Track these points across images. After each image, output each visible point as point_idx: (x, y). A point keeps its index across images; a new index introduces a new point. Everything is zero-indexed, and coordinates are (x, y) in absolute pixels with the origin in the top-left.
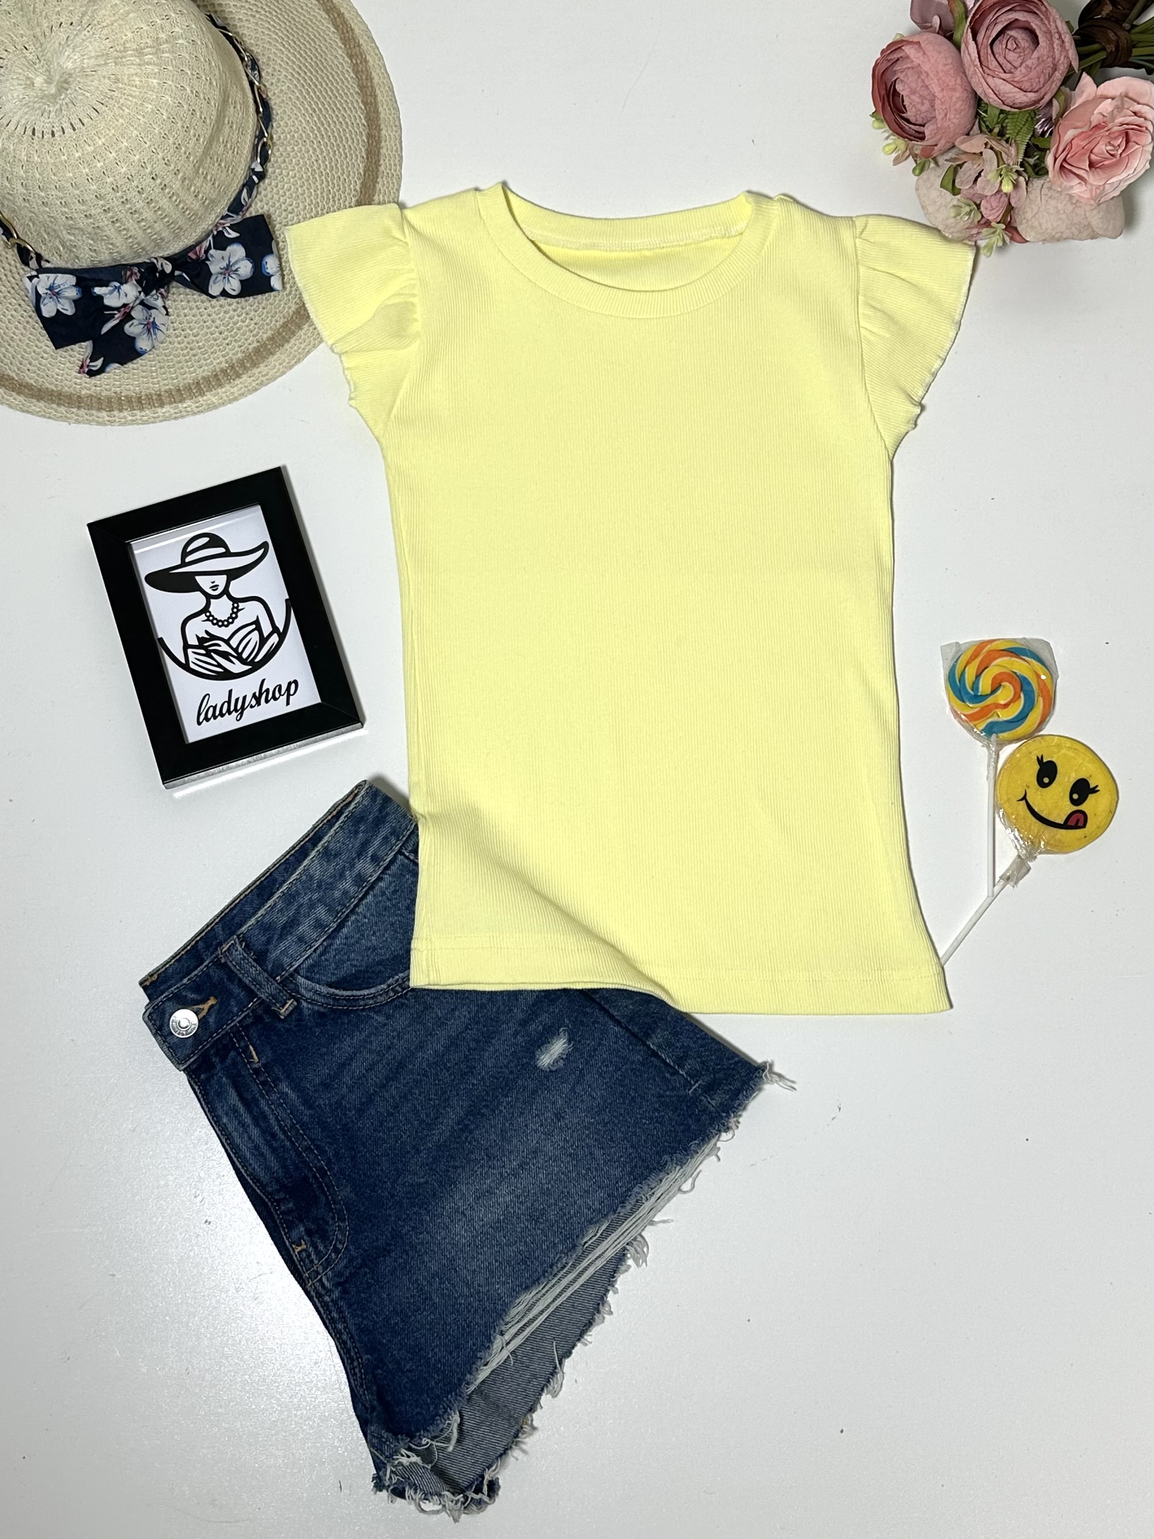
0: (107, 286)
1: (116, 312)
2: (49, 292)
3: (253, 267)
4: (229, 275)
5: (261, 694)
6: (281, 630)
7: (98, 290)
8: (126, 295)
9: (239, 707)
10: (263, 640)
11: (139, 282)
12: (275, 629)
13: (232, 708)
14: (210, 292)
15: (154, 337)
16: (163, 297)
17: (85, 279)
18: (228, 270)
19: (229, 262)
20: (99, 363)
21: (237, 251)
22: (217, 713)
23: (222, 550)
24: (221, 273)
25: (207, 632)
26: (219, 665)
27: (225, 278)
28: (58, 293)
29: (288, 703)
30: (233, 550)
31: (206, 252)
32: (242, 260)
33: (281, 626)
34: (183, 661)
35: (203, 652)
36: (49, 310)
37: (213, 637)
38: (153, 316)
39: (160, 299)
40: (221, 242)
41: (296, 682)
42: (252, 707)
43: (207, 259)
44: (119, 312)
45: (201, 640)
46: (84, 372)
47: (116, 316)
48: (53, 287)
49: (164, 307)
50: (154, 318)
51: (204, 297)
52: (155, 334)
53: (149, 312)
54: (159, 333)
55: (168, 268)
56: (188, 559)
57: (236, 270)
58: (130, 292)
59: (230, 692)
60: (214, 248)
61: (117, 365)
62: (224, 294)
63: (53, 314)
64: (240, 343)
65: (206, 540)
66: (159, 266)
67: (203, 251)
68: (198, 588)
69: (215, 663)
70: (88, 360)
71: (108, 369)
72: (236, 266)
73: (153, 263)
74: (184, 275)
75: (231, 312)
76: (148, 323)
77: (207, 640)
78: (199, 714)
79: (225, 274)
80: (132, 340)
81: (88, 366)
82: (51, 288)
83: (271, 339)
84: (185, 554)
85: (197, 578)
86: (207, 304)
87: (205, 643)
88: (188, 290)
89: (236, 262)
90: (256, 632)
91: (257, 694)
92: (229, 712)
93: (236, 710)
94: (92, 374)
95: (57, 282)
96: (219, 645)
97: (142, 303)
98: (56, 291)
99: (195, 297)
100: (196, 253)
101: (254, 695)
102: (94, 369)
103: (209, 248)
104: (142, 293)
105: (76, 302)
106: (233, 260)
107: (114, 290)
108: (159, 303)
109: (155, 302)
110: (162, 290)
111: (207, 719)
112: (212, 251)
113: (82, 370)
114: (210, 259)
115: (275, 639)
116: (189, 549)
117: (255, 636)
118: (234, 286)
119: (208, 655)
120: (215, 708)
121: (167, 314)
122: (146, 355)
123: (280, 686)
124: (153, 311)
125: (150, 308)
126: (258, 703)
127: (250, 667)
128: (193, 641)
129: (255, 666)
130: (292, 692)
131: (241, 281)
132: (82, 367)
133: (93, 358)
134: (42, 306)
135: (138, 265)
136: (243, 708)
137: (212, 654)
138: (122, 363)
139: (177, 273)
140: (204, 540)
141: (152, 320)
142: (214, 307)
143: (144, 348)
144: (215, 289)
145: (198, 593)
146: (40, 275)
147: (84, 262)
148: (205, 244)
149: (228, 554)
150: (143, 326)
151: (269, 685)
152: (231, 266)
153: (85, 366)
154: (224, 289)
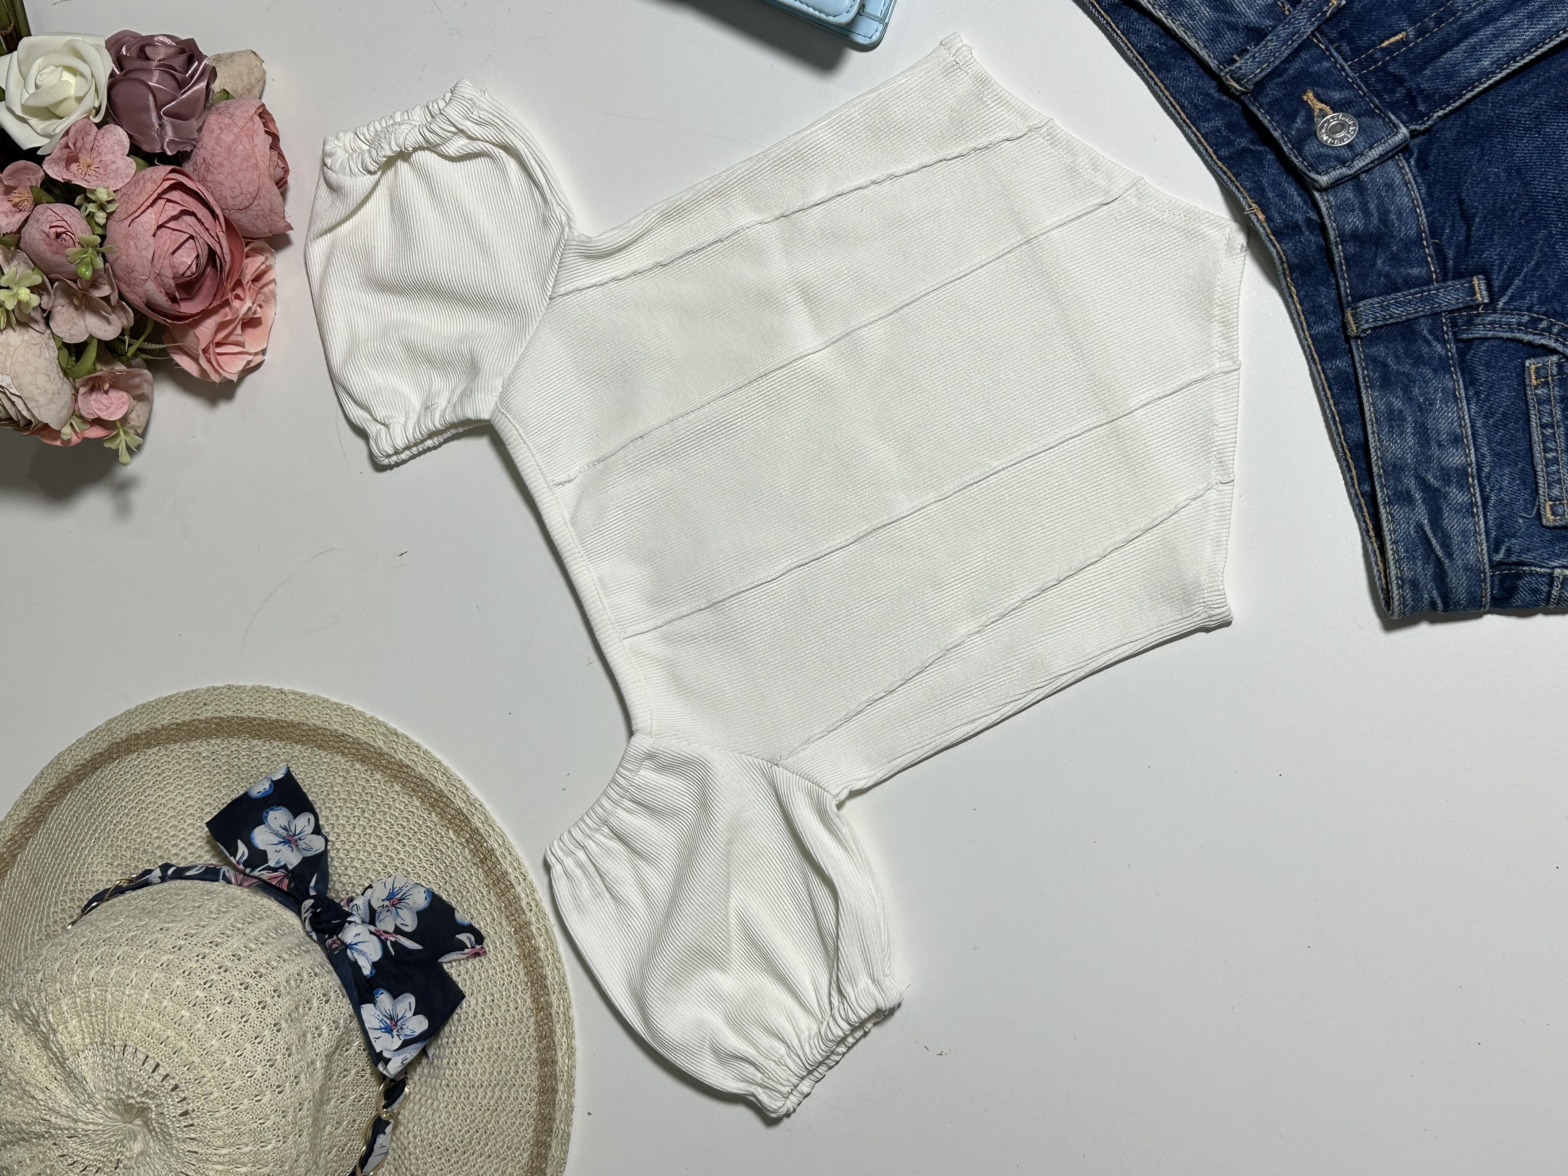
0: (356, 962)
1: (389, 943)
2: (395, 1033)
3: (272, 810)
4: (295, 835)
7: (367, 971)
8: (360, 936)
11: (340, 928)
14: (323, 849)
15: (405, 890)
16: (351, 899)
17: (360, 993)
18: (290, 840)
19: (280, 843)
20: (463, 937)
21: (262, 837)
24: (297, 846)
27: (300, 839)
28: (392, 1020)
31: (275, 870)
32: (270, 827)
36: (419, 1024)
38: (381, 903)
39: (355, 902)
40: (258, 857)
43: (285, 867)
44: (388, 939)
46: (482, 948)
47: (393, 939)
48: (386, 1028)
49: (364, 893)
50: (383, 900)
51: (332, 853)
52: (400, 889)
53: (378, 910)
54: (397, 886)
55: (309, 903)
57: (287, 830)
58: (353, 933)
60: (267, 862)
61: (457, 915)
62: (317, 830)
63: (422, 1017)
66: (310, 915)
67: (274, 875)
70: (466, 951)
71: (466, 922)
72: (281, 831)
74: (312, 884)
75: (335, 812)
76: (393, 905)
79: (296, 841)
80: (421, 914)
81: (473, 947)
82: (389, 1030)
86: (338, 845)
88: (331, 876)
89: (276, 834)
94: (479, 938)
95: (379, 1026)
97: (372, 922)
98: (388, 1022)
99: (336, 864)
100: (280, 882)
102: (473, 939)
103: (269, 868)
104: (353, 922)
105: (395, 995)
106: (276, 840)
107: (360, 952)
109: (361, 907)
110: (341, 904)
112: (272, 863)
113: (481, 952)
114: (282, 863)
118: (303, 823)
121: (370, 887)
122: (431, 888)
124: (375, 906)
125: (370, 909)
131: (295, 818)
132: (477, 954)
133: (462, 946)
134: (418, 1034)
135: (321, 940)
138: (451, 910)
139: (312, 893)
141: (386, 903)
142: (339, 836)
143: (423, 895)
144: (317, 844)
146: (378, 1051)
147: (345, 1006)
148: (266, 875)
150: (399, 910)
152: (284, 838)
153: (475, 951)
154: (312, 833)
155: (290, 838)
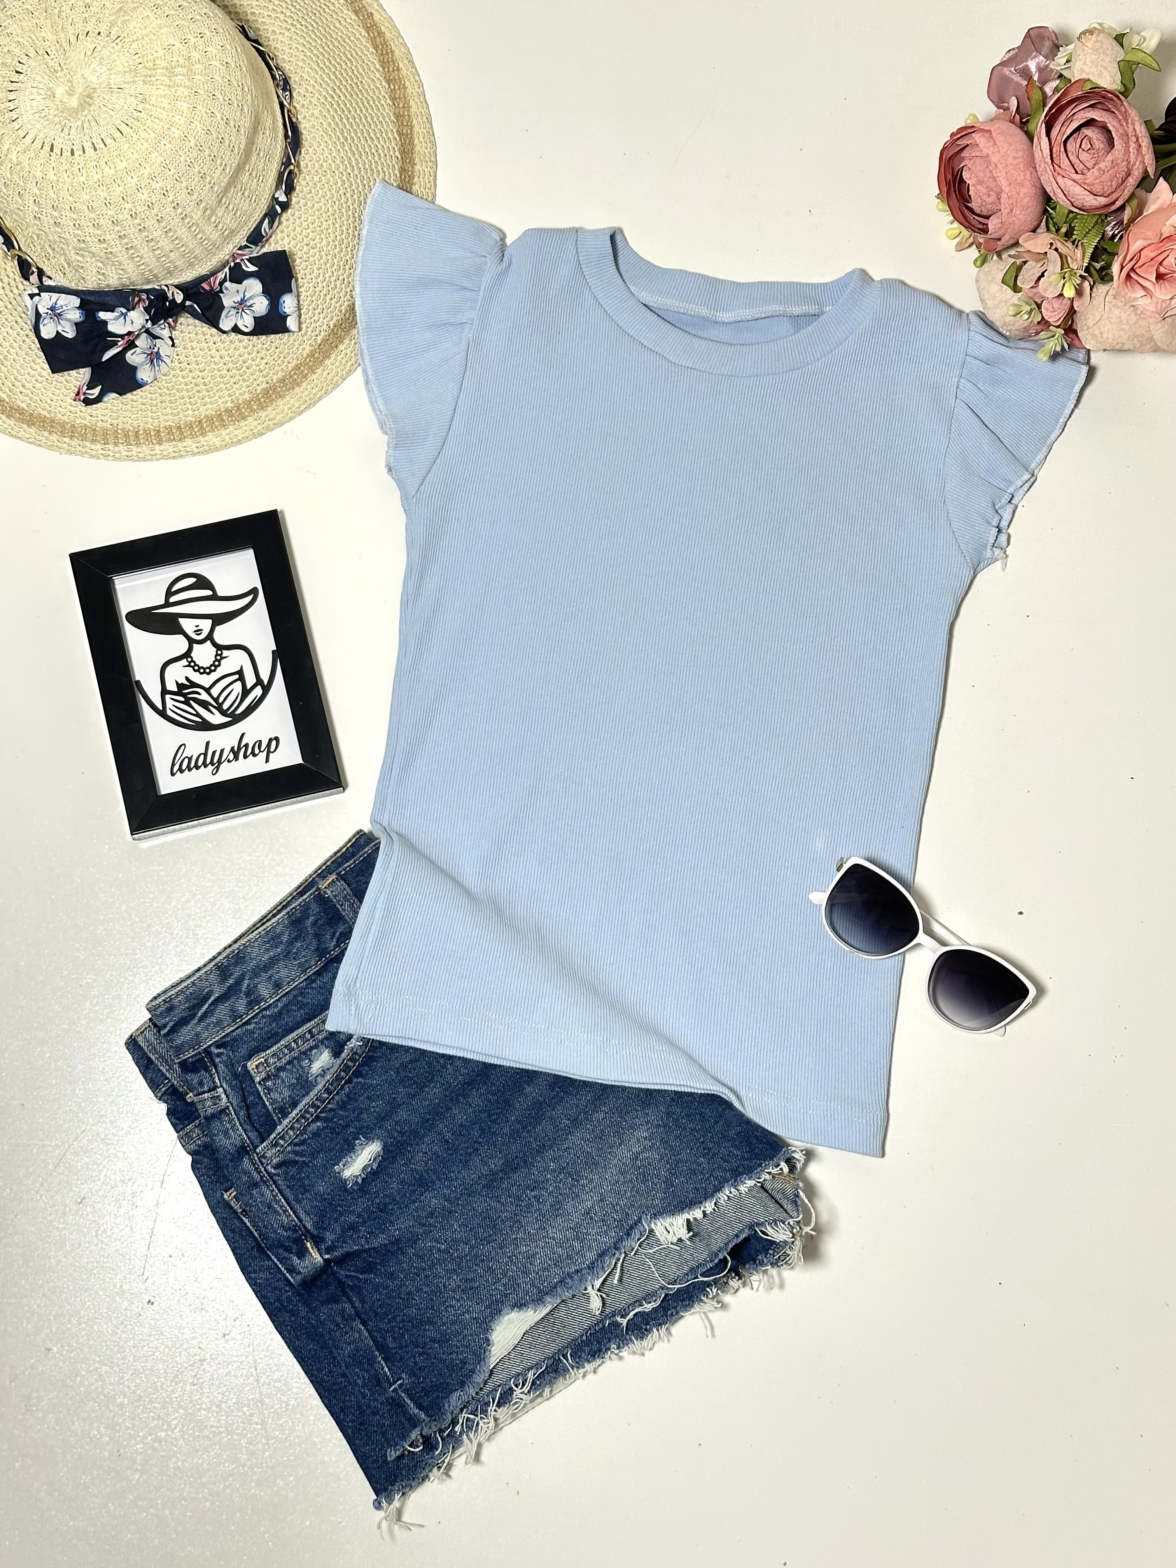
0: (113, 311)
1: (120, 339)
2: (50, 312)
3: (269, 304)
4: (243, 310)
5: (239, 748)
6: (266, 683)
7: (102, 315)
8: (132, 323)
9: (216, 760)
10: (246, 692)
11: (147, 310)
12: (259, 682)
13: (208, 761)
14: (221, 326)
15: (157, 368)
16: (170, 327)
17: (90, 302)
18: (242, 305)
19: (244, 297)
20: (96, 391)
21: (254, 286)
22: (193, 765)
23: (208, 593)
24: (234, 308)
25: (187, 678)
26: (198, 715)
27: (238, 313)
28: (59, 314)
29: (267, 761)
30: (220, 594)
31: (221, 284)
32: (258, 296)
33: (265, 679)
34: (160, 707)
35: (182, 699)
36: (48, 332)
37: (193, 685)
38: (158, 346)
39: (167, 329)
40: (238, 275)
41: (277, 739)
42: (229, 761)
43: (221, 291)
44: (123, 339)
45: (180, 686)
46: (79, 400)
47: (119, 344)
48: (55, 307)
49: (171, 338)
50: (159, 348)
51: (214, 330)
52: (159, 366)
53: (154, 341)
54: (162, 364)
55: (179, 298)
56: (173, 599)
57: (250, 306)
58: (137, 318)
59: (208, 743)
60: (230, 281)
61: (114, 395)
62: (236, 329)
63: (52, 335)
64: (248, 383)
65: (192, 580)
66: (170, 295)
67: (218, 282)
68: (181, 631)
69: (195, 713)
70: (85, 387)
71: (105, 399)
72: (251, 302)
73: (164, 290)
74: (195, 306)
75: (241, 349)
76: (152, 353)
77: (187, 687)
78: (173, 765)
79: (238, 309)
80: (134, 369)
81: (85, 394)
82: (52, 309)
83: (282, 380)
84: (169, 593)
85: (181, 620)
86: (217, 338)
87: (185, 690)
88: (197, 321)
89: (251, 298)
90: (239, 683)
91: (236, 749)
92: (205, 765)
93: (212, 763)
94: (88, 402)
95: (60, 303)
96: (199, 694)
97: (147, 331)
98: (58, 311)
99: (204, 329)
100: (210, 284)
101: (232, 749)
102: (90, 397)
103: (225, 280)
104: (149, 322)
105: (78, 325)
106: (248, 295)
107: (120, 316)
108: (166, 333)
109: (161, 332)
110: (170, 320)
111: (181, 770)
112: (227, 284)
113: (77, 398)
114: (225, 291)
115: (258, 691)
116: (174, 589)
117: (238, 687)
118: (247, 322)
119: (186, 703)
120: (190, 759)
121: (173, 345)
122: (147, 387)
123: (260, 741)
124: (158, 341)
125: (155, 337)
126: (236, 758)
127: (229, 719)
128: (171, 686)
129: (236, 719)
130: (272, 749)
131: (254, 317)
132: (78, 394)
133: (90, 386)
134: (41, 326)
135: (147, 292)
136: (220, 762)
137: (191, 702)
138: (121, 394)
139: (188, 303)
140: (191, 581)
141: (156, 350)
142: (223, 343)
143: (145, 379)
144: (226, 323)
145: (181, 636)
146: (42, 294)
147: (90, 284)
148: (221, 276)
149: (215, 597)
150: (146, 355)
151: (249, 740)
152: (246, 301)
153: (81, 393)
154: (236, 324)
155: (243, 305)
